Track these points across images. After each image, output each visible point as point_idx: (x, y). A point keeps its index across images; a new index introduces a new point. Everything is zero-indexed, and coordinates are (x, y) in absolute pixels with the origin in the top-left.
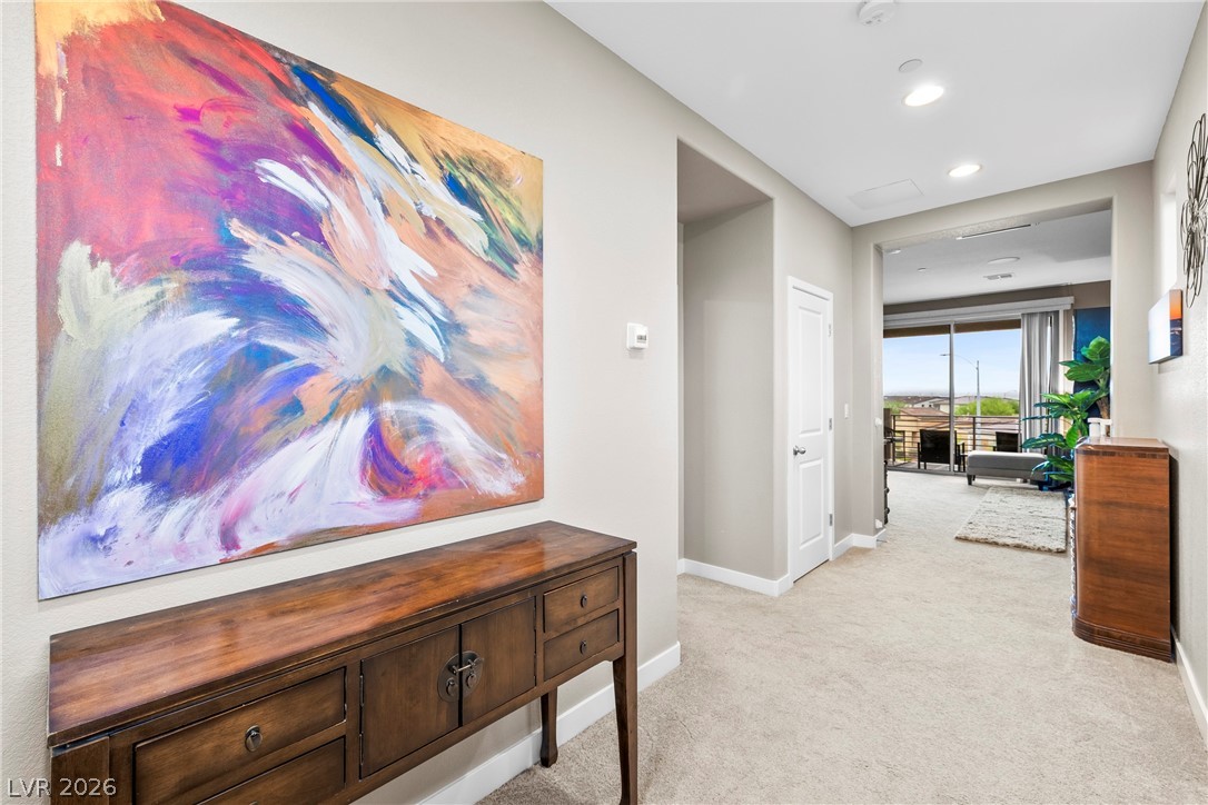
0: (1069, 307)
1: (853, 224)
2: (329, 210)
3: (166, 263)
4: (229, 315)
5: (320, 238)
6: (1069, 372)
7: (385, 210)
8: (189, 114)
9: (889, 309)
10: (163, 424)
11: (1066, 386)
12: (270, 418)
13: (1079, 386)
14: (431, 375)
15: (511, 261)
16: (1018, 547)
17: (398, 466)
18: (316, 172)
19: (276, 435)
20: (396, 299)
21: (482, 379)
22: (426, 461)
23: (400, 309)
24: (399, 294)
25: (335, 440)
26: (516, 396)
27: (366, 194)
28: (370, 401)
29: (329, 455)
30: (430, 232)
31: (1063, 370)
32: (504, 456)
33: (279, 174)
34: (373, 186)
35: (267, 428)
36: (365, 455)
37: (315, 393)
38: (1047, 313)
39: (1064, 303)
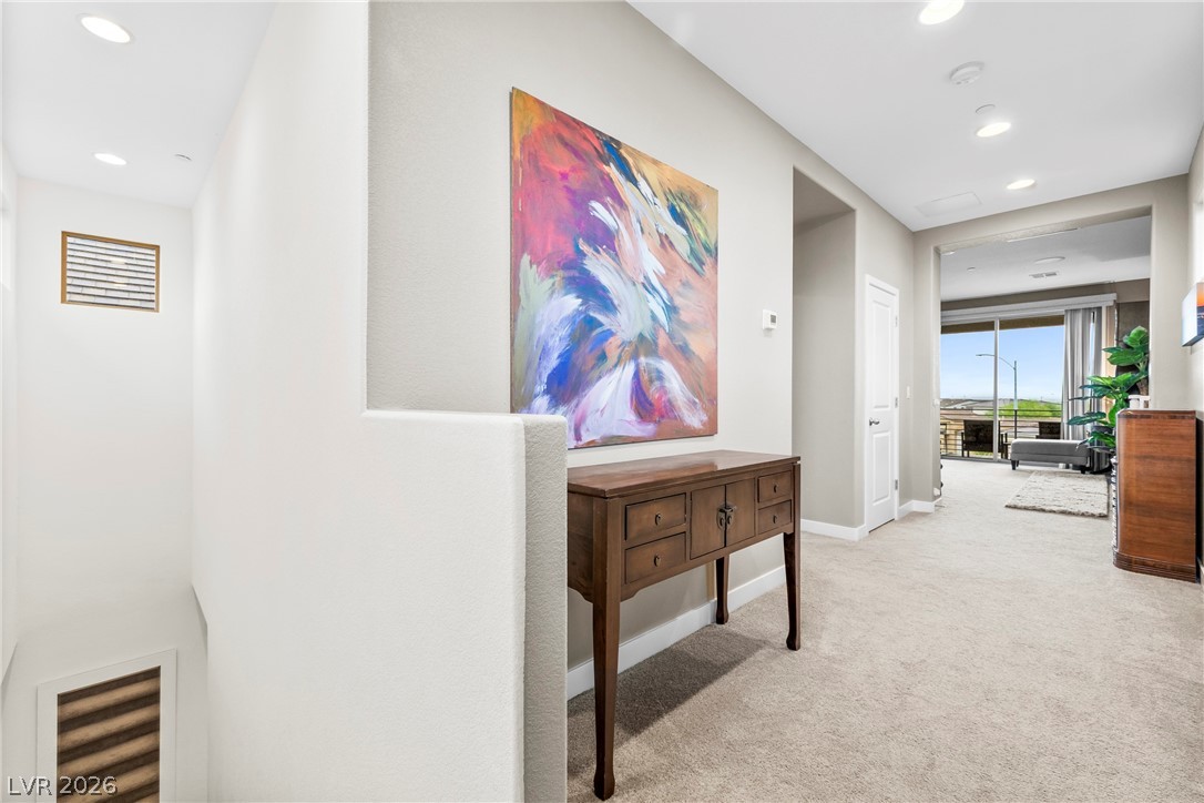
0: (1111, 304)
1: (914, 229)
2: (618, 231)
3: (556, 266)
4: (578, 297)
5: (615, 250)
6: (1112, 357)
7: (642, 230)
8: (564, 176)
9: (947, 305)
10: (553, 362)
11: (1108, 371)
12: (594, 362)
13: (1121, 370)
14: (663, 341)
15: (702, 263)
16: (1063, 512)
17: (647, 400)
18: (612, 206)
19: (595, 373)
20: (647, 289)
21: (686, 345)
22: (660, 398)
23: (649, 296)
24: (648, 287)
25: (620, 379)
26: (703, 359)
27: (634, 220)
28: (635, 356)
29: (617, 388)
30: (662, 244)
31: (1105, 356)
32: (697, 400)
33: (599, 210)
34: (637, 214)
35: (593, 368)
36: (633, 389)
37: (612, 348)
38: (1090, 309)
39: (1107, 300)
